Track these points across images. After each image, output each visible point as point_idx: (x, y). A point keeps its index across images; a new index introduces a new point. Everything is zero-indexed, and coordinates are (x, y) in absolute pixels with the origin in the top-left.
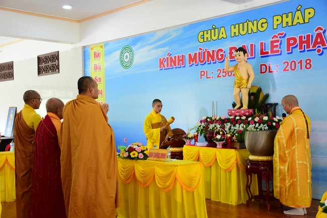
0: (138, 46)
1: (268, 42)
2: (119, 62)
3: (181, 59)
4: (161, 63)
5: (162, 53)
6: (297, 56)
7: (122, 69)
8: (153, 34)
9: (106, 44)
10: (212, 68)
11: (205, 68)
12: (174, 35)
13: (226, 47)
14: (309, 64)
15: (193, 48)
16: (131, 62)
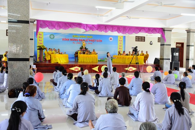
0: (56, 35)
1: (86, 39)
2: (49, 37)
3: (69, 40)
4: (63, 39)
5: (63, 37)
6: (90, 42)
7: (50, 39)
8: (61, 33)
9: (44, 32)
10: (76, 42)
11: (74, 42)
12: (67, 35)
13: (79, 39)
14: (92, 44)
15: (72, 38)
16: (54, 38)
